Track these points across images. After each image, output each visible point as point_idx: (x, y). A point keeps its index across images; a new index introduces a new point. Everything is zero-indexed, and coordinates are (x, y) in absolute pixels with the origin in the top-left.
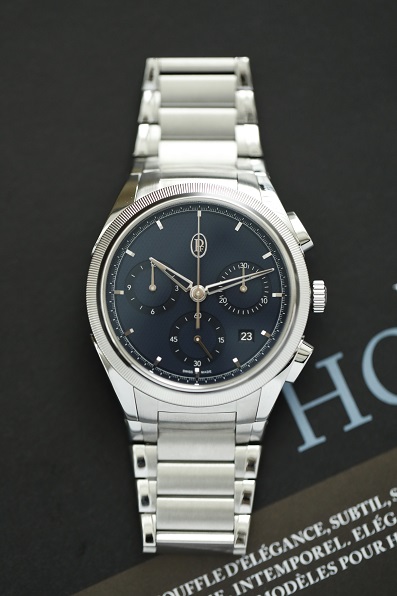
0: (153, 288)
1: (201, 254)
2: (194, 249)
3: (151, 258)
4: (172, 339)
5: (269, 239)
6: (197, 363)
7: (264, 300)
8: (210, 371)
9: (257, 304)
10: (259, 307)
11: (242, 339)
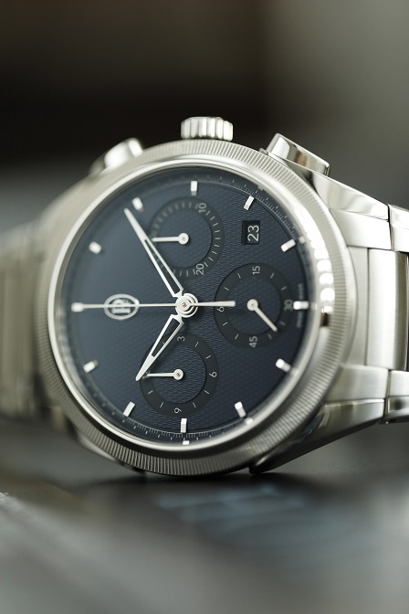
0: (178, 374)
1: (133, 303)
3: (138, 378)
4: (253, 345)
6: (288, 306)
7: (202, 207)
8: (300, 286)
9: (207, 219)
10: (210, 216)
11: (257, 240)
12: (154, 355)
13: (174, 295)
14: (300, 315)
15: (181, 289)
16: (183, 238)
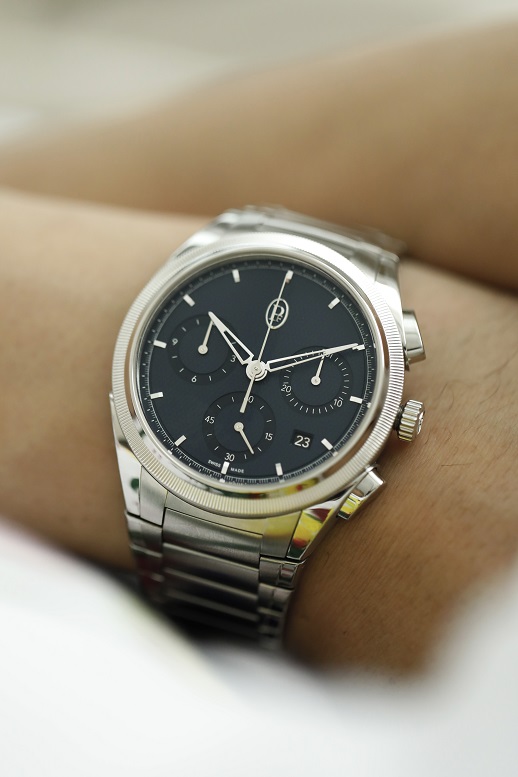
0: (203, 349)
1: (274, 324)
2: (269, 316)
3: (211, 314)
4: (207, 419)
5: (367, 328)
6: (229, 456)
7: (338, 403)
8: (242, 471)
9: (327, 405)
10: (329, 408)
11: (296, 443)
12: (226, 333)
13: (269, 362)
14: (218, 465)
15: (271, 371)
16: (316, 380)
